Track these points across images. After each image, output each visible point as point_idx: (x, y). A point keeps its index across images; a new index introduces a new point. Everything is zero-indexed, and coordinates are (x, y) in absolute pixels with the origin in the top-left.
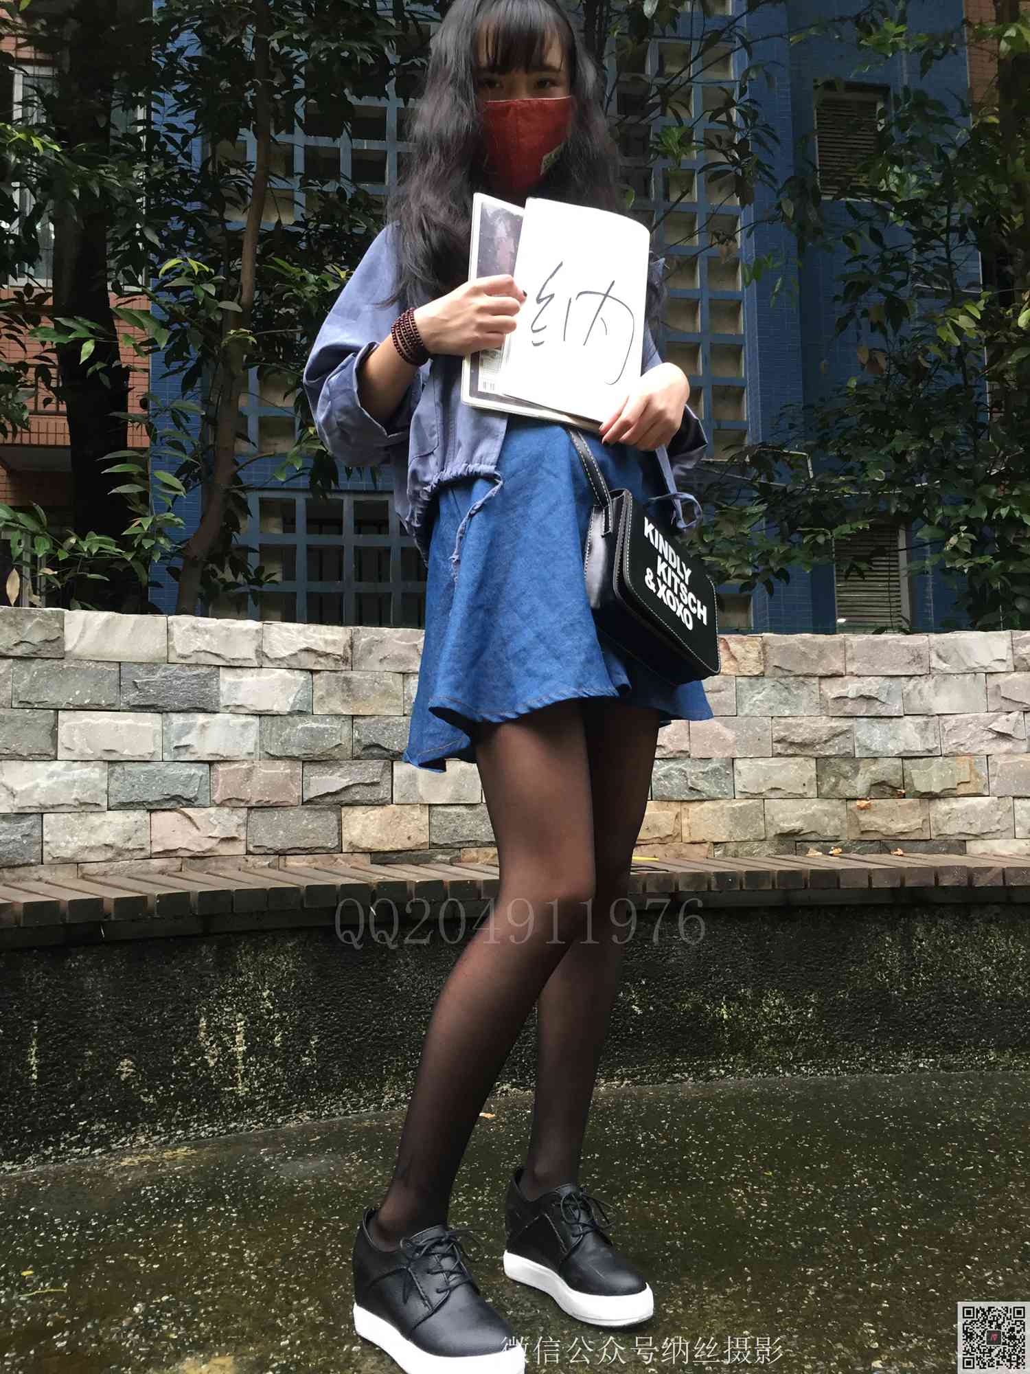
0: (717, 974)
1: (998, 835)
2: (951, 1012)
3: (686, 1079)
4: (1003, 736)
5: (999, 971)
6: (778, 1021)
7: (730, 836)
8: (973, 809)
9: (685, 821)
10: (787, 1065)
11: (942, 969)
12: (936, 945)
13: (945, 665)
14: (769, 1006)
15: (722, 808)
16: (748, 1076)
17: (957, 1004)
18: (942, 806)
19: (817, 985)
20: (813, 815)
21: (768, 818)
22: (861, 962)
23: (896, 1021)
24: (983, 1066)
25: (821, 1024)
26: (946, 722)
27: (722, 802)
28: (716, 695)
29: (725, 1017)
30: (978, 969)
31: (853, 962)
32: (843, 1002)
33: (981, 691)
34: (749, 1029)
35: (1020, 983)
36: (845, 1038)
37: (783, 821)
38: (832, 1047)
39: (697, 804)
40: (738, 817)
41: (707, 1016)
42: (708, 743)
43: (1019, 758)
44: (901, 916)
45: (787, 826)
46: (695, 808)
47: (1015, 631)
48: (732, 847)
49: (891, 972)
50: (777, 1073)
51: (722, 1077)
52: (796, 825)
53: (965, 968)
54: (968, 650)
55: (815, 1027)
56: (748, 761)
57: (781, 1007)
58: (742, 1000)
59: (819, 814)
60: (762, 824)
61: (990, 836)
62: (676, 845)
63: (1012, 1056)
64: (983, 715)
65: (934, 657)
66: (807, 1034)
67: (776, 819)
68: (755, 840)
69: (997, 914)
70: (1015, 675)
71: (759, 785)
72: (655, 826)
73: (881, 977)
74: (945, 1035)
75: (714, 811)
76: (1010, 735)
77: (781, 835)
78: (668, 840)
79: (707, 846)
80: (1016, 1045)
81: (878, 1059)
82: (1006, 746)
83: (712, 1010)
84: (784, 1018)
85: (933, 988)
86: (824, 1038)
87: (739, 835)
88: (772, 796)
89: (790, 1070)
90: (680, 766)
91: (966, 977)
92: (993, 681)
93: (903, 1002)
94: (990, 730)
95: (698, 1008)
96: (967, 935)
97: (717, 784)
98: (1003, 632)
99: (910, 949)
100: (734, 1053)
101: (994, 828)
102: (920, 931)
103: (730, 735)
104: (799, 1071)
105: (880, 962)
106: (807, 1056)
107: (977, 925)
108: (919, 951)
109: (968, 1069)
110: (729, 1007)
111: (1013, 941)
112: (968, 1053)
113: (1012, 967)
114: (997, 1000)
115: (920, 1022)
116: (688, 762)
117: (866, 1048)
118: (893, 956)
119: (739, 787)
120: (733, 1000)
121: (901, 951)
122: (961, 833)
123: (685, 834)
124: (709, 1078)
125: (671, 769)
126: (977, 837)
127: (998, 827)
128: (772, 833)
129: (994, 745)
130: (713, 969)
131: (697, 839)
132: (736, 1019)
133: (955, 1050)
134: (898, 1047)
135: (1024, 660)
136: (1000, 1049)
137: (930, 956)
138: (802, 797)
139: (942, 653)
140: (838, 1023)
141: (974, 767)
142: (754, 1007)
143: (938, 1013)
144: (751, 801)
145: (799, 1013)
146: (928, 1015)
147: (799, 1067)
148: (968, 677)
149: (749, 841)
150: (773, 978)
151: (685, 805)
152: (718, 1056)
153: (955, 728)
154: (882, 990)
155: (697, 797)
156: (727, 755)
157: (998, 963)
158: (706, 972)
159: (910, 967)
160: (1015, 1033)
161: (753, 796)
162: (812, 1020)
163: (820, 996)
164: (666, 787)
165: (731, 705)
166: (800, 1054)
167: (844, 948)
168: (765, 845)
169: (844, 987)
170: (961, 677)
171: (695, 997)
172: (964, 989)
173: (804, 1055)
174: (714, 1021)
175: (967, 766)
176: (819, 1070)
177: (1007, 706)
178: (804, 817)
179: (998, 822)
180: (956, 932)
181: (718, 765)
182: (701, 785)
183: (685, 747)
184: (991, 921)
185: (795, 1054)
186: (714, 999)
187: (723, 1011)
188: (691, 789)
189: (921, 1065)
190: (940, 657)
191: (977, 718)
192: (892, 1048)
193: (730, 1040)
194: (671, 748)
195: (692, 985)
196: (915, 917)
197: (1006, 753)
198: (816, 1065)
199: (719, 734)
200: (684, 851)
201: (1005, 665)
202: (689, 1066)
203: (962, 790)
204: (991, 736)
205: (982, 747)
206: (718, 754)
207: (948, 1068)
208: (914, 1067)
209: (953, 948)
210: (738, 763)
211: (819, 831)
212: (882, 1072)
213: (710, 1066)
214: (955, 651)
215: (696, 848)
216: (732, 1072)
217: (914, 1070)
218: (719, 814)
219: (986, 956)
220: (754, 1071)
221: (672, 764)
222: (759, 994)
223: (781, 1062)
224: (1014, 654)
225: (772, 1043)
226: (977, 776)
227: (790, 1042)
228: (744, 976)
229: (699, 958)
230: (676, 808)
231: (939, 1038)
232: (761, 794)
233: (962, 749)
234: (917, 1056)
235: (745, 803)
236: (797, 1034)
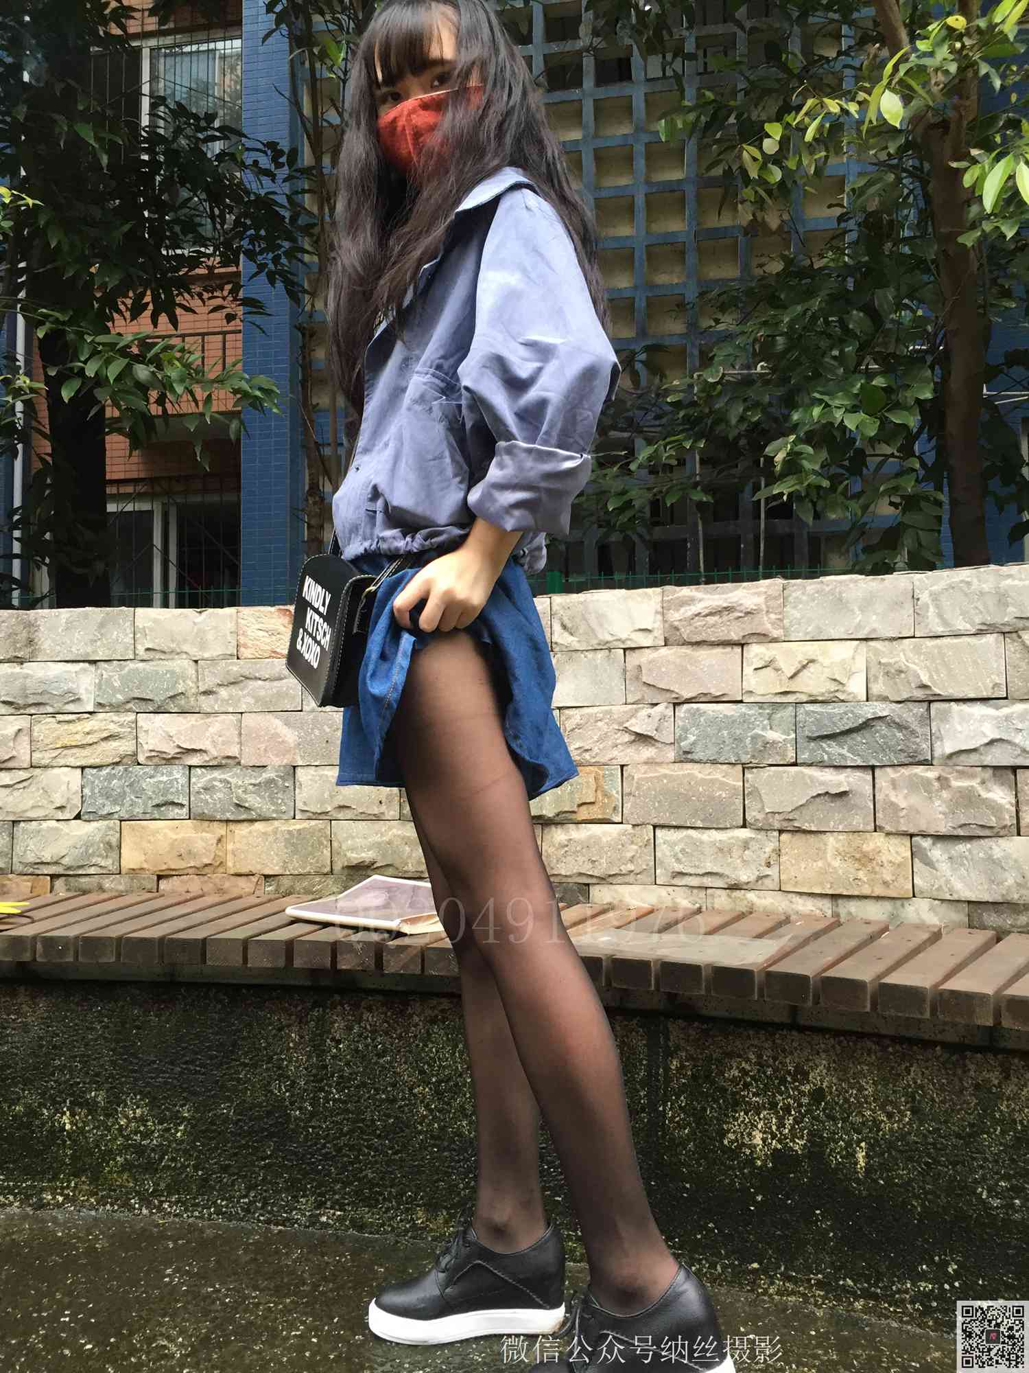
0: (61, 1069)
1: (631, 878)
2: (369, 1147)
3: (11, 1204)
4: (642, 738)
5: (438, 1093)
6: (138, 1137)
7: (285, 868)
8: (597, 840)
9: (230, 847)
10: (145, 1200)
11: (364, 1084)
12: (357, 1051)
13: (572, 638)
14: (127, 1117)
15: (275, 832)
16: (92, 1208)
17: (379, 1137)
18: (558, 835)
19: (194, 1094)
20: (389, 843)
21: (335, 844)
22: (255, 1066)
23: (295, 1154)
24: (407, 1231)
25: (194, 1148)
26: (568, 718)
27: (276, 823)
28: (276, 684)
29: (68, 1127)
30: (411, 1089)
31: (246, 1065)
32: (226, 1119)
33: (617, 675)
34: (98, 1146)
35: (466, 1116)
36: (225, 1169)
37: (352, 850)
38: (206, 1180)
39: (246, 824)
40: (295, 842)
41: (43, 1124)
42: (263, 746)
43: (663, 770)
44: (316, 1005)
45: (355, 857)
46: (242, 830)
47: (668, 588)
48: (286, 882)
49: (293, 1082)
50: (131, 1208)
51: (59, 1206)
52: (367, 856)
53: (394, 1085)
54: (601, 617)
55: (186, 1152)
56: (312, 771)
57: (142, 1119)
58: (92, 1107)
59: (397, 842)
60: (327, 852)
61: (619, 879)
62: (217, 877)
63: (446, 1222)
64: (619, 710)
65: (557, 627)
66: (173, 1159)
67: (344, 847)
68: (318, 874)
69: (443, 1011)
70: (664, 651)
71: (323, 802)
72: (190, 852)
73: (280, 1090)
74: (359, 1180)
75: (265, 834)
76: (651, 737)
77: (348, 867)
78: (207, 870)
79: (254, 879)
80: (454, 1206)
81: (265, 1204)
82: (648, 752)
83: (51, 1117)
84: (145, 1135)
85: (347, 1111)
86: (196, 1168)
87: (295, 867)
88: (340, 816)
89: (149, 1205)
90: (223, 776)
91: (394, 1100)
92: (634, 659)
93: (305, 1128)
94: (626, 730)
95: (32, 1113)
96: (400, 1037)
97: (272, 799)
98: (650, 591)
99: (320, 1051)
100: (76, 1175)
101: (624, 869)
102: (338, 1026)
103: (290, 736)
104: (160, 1208)
105: (280, 1068)
106: (171, 1190)
107: (416, 1025)
108: (334, 1057)
109: (386, 1232)
110: (73, 1115)
111: (461, 1053)
112: (388, 1210)
113: (456, 1090)
114: (432, 1137)
115: (326, 1157)
116: (237, 770)
117: (249, 1188)
118: (298, 1061)
119: (300, 805)
120: (81, 1105)
121: (309, 1057)
122: (580, 874)
123: (230, 864)
124: (41, 1206)
125: (215, 779)
126: (603, 880)
127: (631, 867)
128: (338, 867)
129: (631, 751)
130: (57, 1062)
131: (244, 871)
132: (81, 1131)
133: (371, 1202)
134: (295, 1188)
135: (677, 629)
136: (432, 1208)
137: (347, 1064)
138: (377, 818)
139: (567, 622)
140: (217, 1148)
141: (601, 781)
142: (107, 1116)
143: (352, 1148)
144: (313, 823)
145: (168, 1130)
146: (339, 1150)
147: (161, 1202)
148: (600, 655)
149: (309, 874)
150: (136, 1080)
151: (232, 826)
152: (55, 1178)
153: (579, 726)
154: (278, 1108)
155: (244, 817)
156: (285, 761)
157: (439, 1082)
158: (47, 1065)
159: (319, 1077)
160: (452, 1189)
161: (316, 816)
162: (182, 1142)
163: (197, 1111)
164: (207, 802)
165: (294, 697)
166: (162, 1186)
167: (234, 1044)
168: (330, 881)
169: (229, 1099)
170: (590, 655)
171: (32, 1098)
172: (389, 1116)
173: (168, 1186)
174: (52, 1131)
175: (592, 780)
176: (186, 1210)
177: (651, 696)
178: (378, 845)
179: (632, 860)
180: (387, 1033)
181: (273, 775)
182: (253, 800)
183: (234, 751)
184: (433, 1021)
185: (156, 1184)
186: (54, 1102)
187: (66, 1119)
188: (238, 805)
189: (324, 1219)
190: (564, 627)
191: (610, 712)
192: (287, 1190)
193: (72, 1157)
194: (216, 754)
195: (27, 1082)
196: (333, 1007)
197: (646, 763)
198: (184, 1204)
199: (277, 735)
200: (227, 885)
201: (651, 636)
202: (15, 1187)
203: (584, 814)
204: (627, 738)
205: (615, 753)
206: (276, 761)
207: (361, 1227)
208: (314, 1219)
209: (379, 1056)
210: (299, 771)
211: (397, 863)
212: (268, 1222)
213: (43, 1190)
214: (585, 619)
215: (242, 882)
216: (73, 1200)
217: (313, 1224)
218: (271, 839)
219: (422, 1072)
220: (102, 1202)
221: (216, 774)
222: (115, 1100)
223: (138, 1193)
224: (665, 621)
225: (127, 1167)
226: (606, 795)
227: (151, 1168)
228: (97, 1075)
229: (41, 1046)
230: (220, 830)
231: (351, 1183)
232: (326, 813)
233: (587, 756)
234: (320, 1205)
235: (306, 824)
236: (161, 1159)
